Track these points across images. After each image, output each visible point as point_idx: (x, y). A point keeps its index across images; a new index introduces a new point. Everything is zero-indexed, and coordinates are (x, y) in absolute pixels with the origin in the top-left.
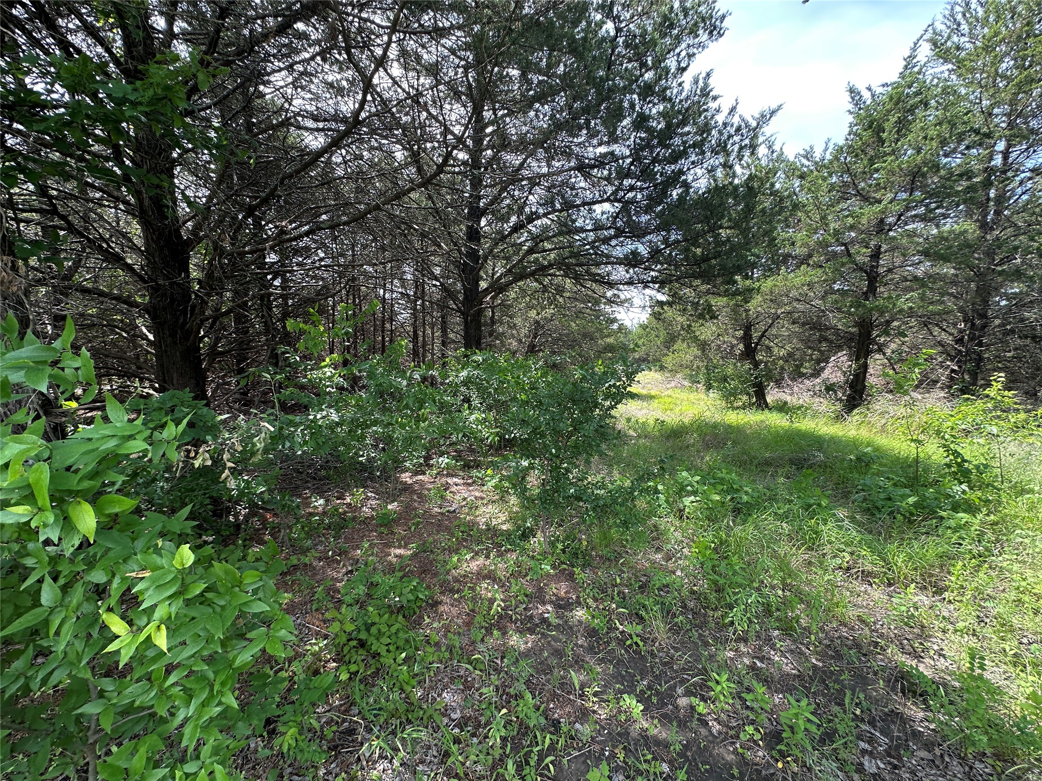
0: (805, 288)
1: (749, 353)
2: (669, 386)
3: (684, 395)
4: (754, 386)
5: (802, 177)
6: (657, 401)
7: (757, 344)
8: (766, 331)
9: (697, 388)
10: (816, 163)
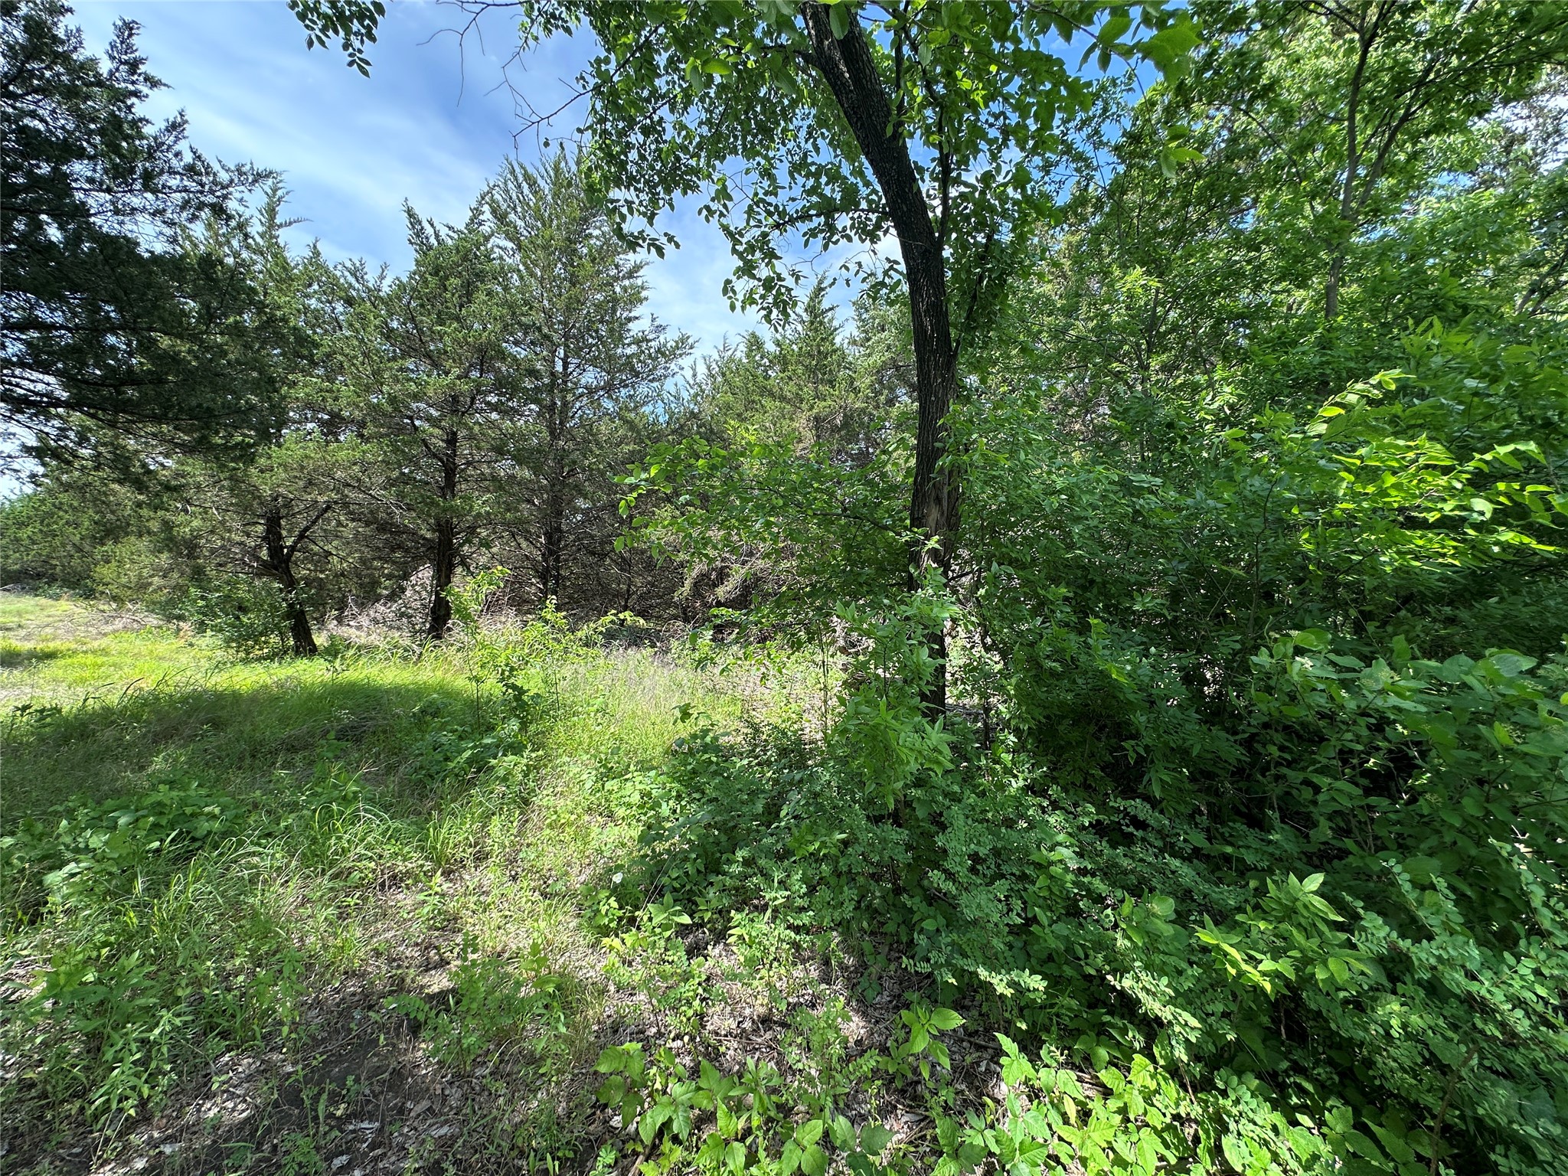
0: (356, 468)
1: (279, 564)
2: (109, 628)
3: (139, 645)
4: (288, 616)
5: (349, 302)
6: (61, 662)
7: (293, 549)
8: (307, 529)
9: (179, 630)
10: (370, 290)
